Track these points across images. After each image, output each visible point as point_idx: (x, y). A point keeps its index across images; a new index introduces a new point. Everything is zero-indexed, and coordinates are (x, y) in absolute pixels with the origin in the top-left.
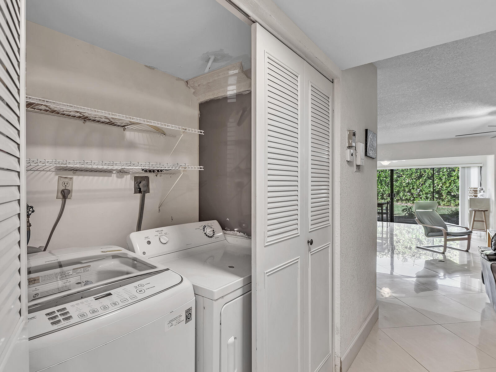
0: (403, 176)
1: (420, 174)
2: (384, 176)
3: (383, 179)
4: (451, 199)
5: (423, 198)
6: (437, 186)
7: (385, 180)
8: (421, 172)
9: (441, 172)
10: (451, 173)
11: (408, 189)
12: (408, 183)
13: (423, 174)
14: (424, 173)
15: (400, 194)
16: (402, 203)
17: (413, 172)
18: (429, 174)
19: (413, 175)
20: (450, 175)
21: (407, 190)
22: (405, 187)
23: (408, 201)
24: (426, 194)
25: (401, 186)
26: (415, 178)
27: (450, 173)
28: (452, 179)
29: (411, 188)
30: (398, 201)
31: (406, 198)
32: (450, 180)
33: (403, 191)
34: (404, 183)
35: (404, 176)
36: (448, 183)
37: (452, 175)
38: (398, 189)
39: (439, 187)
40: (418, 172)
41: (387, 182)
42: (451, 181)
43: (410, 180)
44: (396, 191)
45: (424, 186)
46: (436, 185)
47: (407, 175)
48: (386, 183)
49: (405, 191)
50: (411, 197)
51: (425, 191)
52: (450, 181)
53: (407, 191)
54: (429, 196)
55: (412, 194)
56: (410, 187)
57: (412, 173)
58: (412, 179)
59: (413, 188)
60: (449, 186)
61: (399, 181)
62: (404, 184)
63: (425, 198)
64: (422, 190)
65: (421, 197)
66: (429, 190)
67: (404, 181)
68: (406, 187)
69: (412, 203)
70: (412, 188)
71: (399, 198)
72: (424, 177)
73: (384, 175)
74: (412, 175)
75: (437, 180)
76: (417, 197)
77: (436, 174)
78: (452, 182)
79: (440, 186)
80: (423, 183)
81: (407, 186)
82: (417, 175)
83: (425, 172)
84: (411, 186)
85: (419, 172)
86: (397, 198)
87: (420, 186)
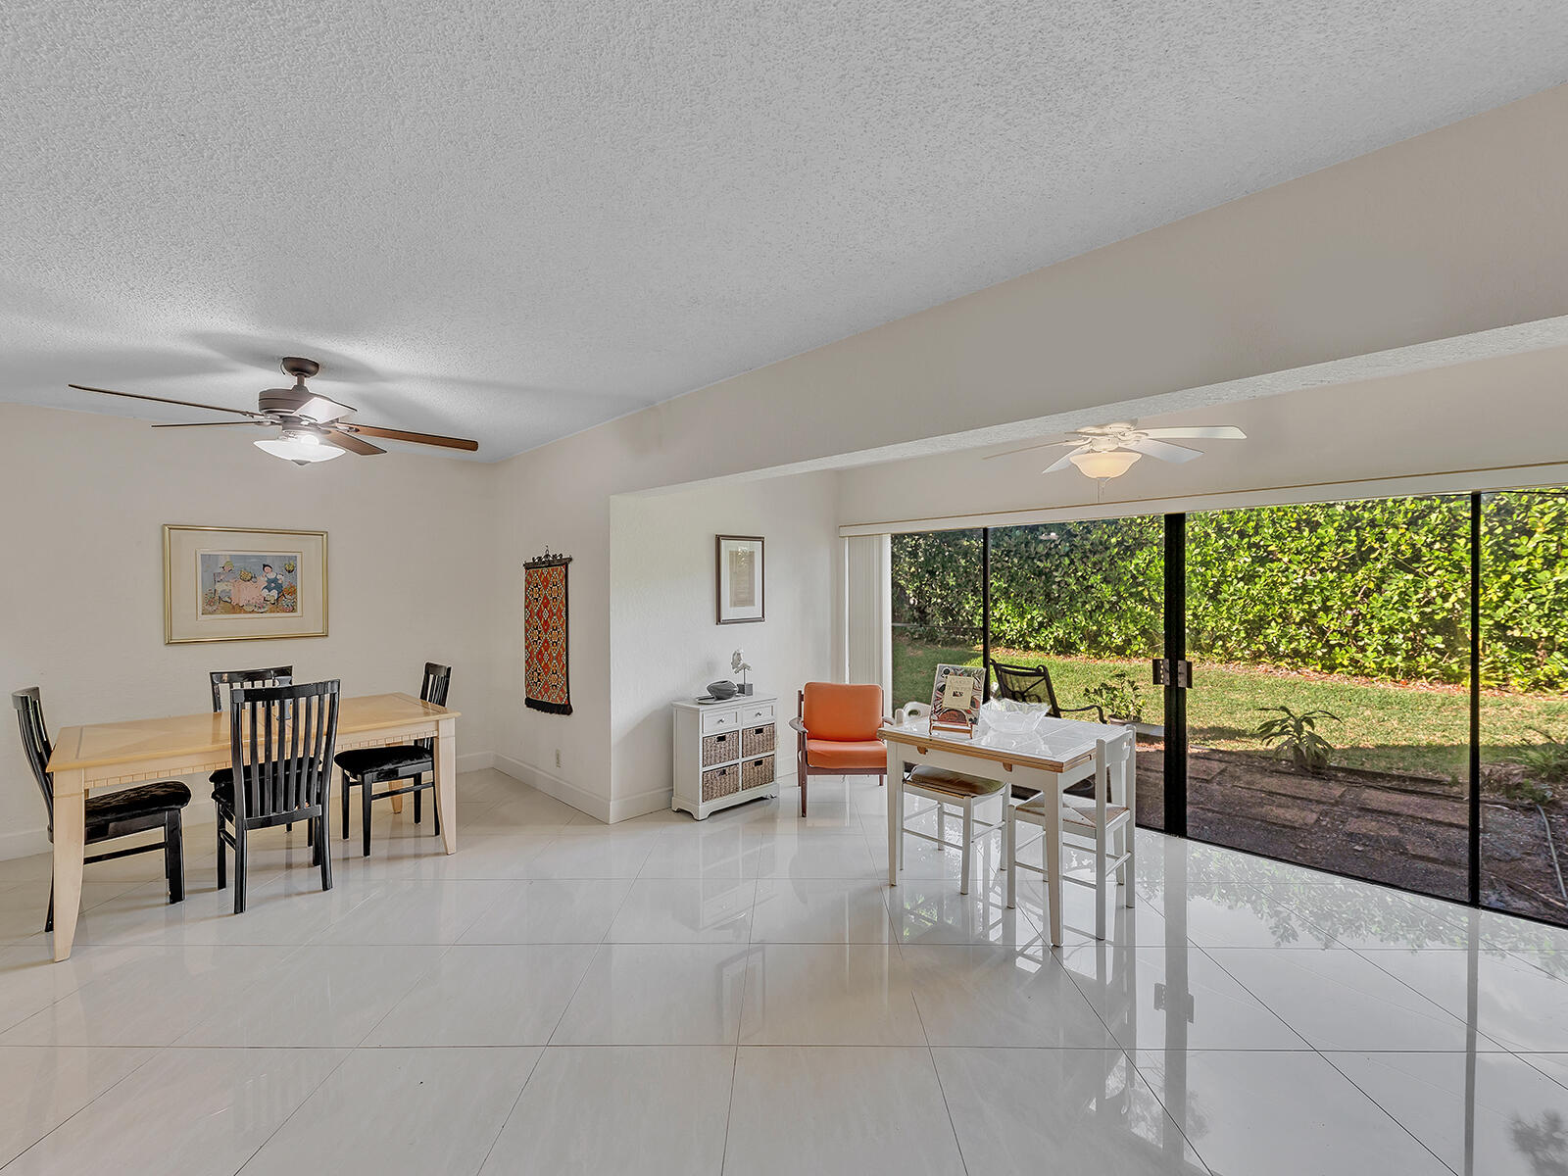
0: (1280, 560)
1: (1358, 548)
2: (1199, 559)
3: (1193, 571)
4: (1512, 656)
5: (1371, 649)
6: (1439, 601)
7: (1203, 575)
8: (1361, 542)
9: (1460, 537)
10: (1512, 541)
11: (1304, 611)
12: (1304, 587)
13: (1372, 550)
14: (1377, 546)
15: (1269, 631)
16: (1277, 667)
17: (1326, 540)
18: (1403, 548)
19: (1327, 555)
20: (1506, 552)
21: (1297, 613)
22: (1288, 602)
23: (1303, 661)
24: (1382, 632)
25: (1271, 598)
26: (1335, 564)
27: (1505, 541)
28: (1519, 567)
29: (1315, 607)
30: (1260, 657)
31: (1292, 646)
32: (1504, 572)
33: (1280, 621)
34: (1283, 584)
35: (1286, 559)
36: (1496, 586)
37: (1519, 550)
38: (1260, 611)
39: (1448, 605)
40: (1351, 542)
41: (1210, 584)
42: (1514, 578)
43: (1313, 574)
44: (1251, 616)
45: (1377, 600)
46: (1434, 593)
47: (1298, 553)
48: (1206, 586)
49: (1285, 617)
50: (1317, 644)
51: (1381, 620)
52: (1506, 578)
53: (1297, 620)
54: (1398, 639)
55: (1322, 632)
56: (1310, 604)
57: (1322, 544)
58: (1322, 570)
59: (1326, 609)
60: (1502, 601)
61: (1260, 577)
62: (1285, 590)
63: (1380, 648)
64: (1369, 616)
65: (1360, 644)
66: (1401, 615)
67: (1284, 580)
68: (1295, 601)
69: (1319, 668)
70: (1319, 610)
71: (1263, 648)
72: (1377, 559)
73: (1199, 554)
74: (1322, 554)
75: (1439, 572)
76: (1341, 646)
77: (1437, 546)
78: (1519, 581)
79: (1453, 599)
80: (1372, 586)
81: (1298, 600)
82: (1345, 553)
83: (1381, 538)
84: (1318, 599)
85: (1355, 539)
86: (1254, 647)
87: (1358, 598)
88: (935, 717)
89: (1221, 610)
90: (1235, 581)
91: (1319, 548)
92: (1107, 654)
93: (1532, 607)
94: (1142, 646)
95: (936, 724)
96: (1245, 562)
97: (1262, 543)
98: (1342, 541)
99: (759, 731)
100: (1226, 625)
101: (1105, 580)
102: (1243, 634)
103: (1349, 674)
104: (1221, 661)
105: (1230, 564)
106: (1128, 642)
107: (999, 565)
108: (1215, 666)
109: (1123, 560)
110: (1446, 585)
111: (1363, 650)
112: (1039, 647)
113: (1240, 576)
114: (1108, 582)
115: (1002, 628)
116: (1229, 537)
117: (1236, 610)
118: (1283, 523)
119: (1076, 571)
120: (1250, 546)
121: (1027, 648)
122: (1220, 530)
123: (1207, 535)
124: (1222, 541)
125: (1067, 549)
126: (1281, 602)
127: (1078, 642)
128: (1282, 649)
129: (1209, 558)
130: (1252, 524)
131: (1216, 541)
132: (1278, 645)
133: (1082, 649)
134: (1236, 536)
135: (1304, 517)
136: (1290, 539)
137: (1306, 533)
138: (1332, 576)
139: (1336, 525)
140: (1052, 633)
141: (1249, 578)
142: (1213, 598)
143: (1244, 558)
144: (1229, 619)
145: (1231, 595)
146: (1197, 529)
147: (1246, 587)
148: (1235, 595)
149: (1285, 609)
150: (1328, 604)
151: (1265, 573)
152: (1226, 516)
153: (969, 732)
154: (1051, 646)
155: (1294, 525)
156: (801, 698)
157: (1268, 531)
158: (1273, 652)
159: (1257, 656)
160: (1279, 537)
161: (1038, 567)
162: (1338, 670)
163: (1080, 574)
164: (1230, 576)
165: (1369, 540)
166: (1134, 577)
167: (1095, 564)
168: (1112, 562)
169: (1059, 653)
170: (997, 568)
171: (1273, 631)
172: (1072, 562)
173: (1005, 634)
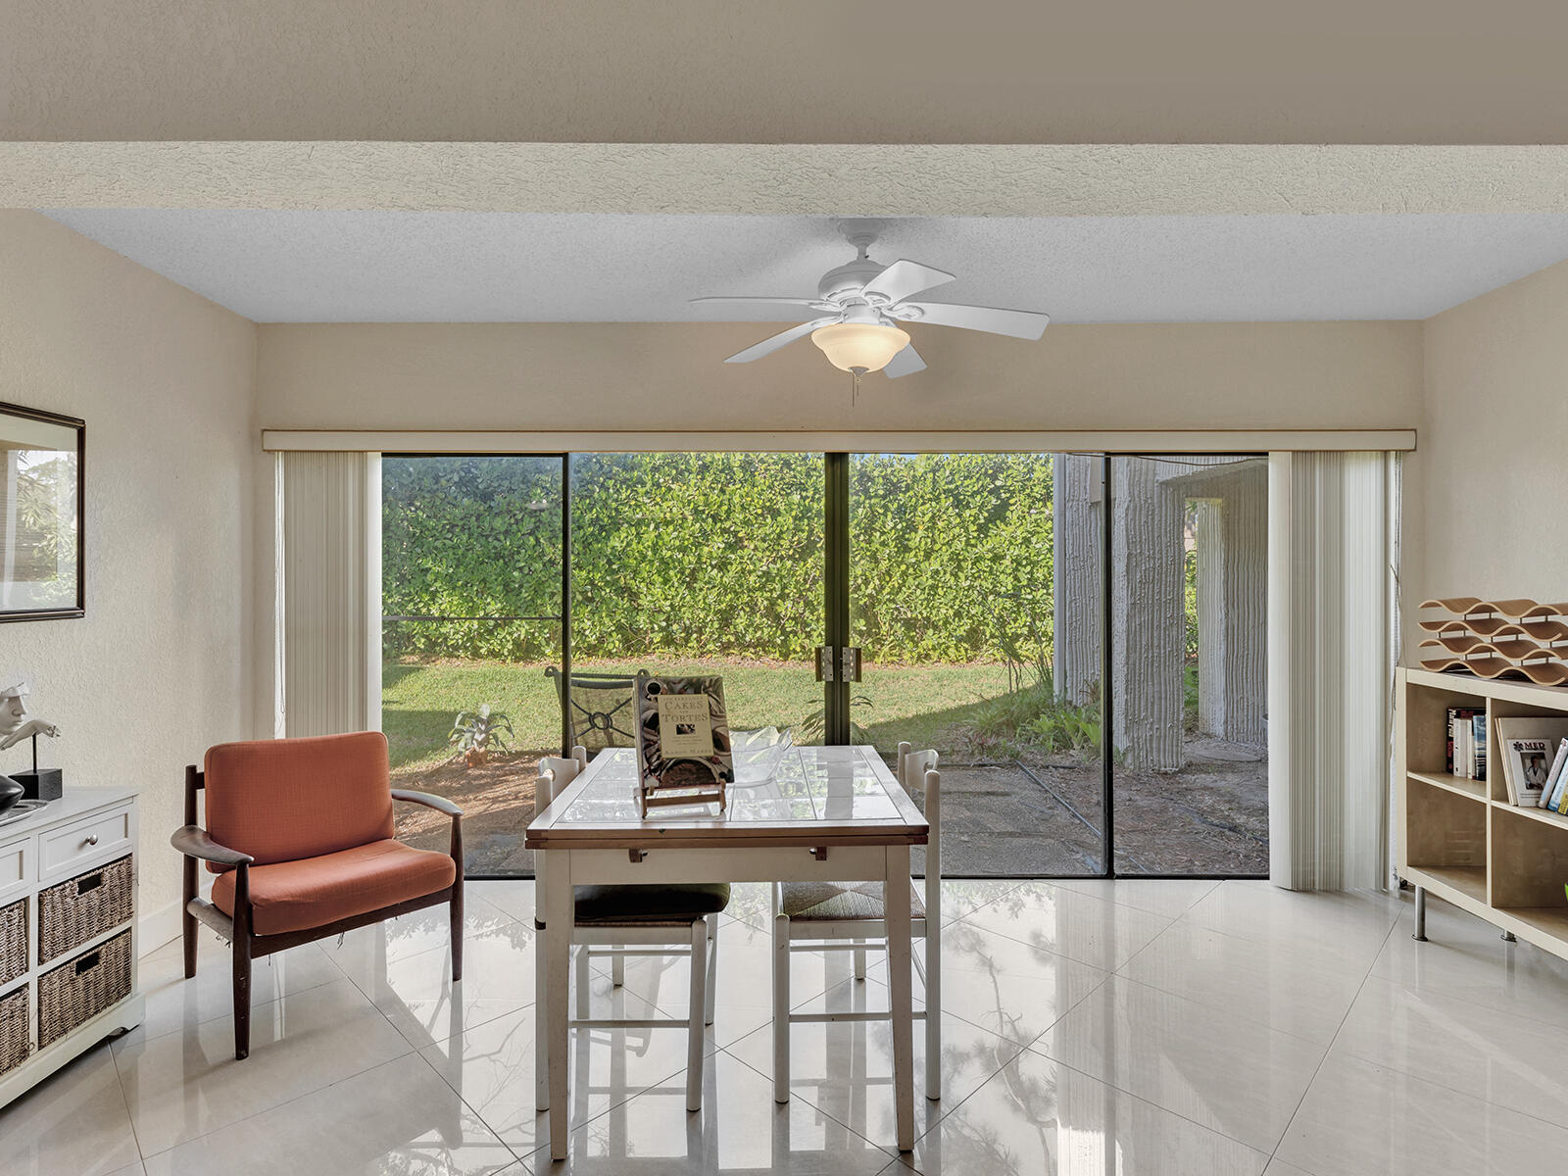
0: (748, 547)
1: (808, 538)
2: (677, 543)
3: (671, 557)
4: (904, 633)
6: (863, 587)
7: (680, 562)
8: (811, 532)
9: (876, 531)
10: (907, 536)
11: (767, 599)
12: (766, 574)
15: (738, 621)
16: (744, 656)
17: (785, 529)
19: (785, 543)
20: (903, 545)
21: (761, 601)
22: (754, 590)
23: (764, 650)
25: (741, 586)
26: (791, 552)
27: (903, 536)
28: (911, 558)
29: (775, 595)
30: (728, 648)
31: (758, 635)
32: (902, 562)
33: (748, 609)
34: (750, 572)
35: (753, 546)
36: (898, 574)
37: (911, 544)
38: (731, 600)
39: (868, 591)
40: (803, 531)
41: (687, 572)
42: (908, 569)
43: (774, 562)
44: (723, 606)
46: (860, 581)
47: (763, 540)
48: (683, 573)
49: (753, 608)
50: (776, 632)
52: (903, 567)
53: (762, 608)
55: (778, 617)
56: (771, 591)
57: (782, 532)
58: (782, 558)
59: (784, 597)
60: (901, 587)
61: (732, 564)
62: (752, 578)
65: (808, 629)
67: (752, 567)
69: (777, 656)
70: (779, 597)
71: (733, 639)
73: (678, 537)
74: (782, 542)
75: (862, 562)
76: (795, 633)
77: (862, 538)
78: (911, 571)
79: (871, 586)
81: (762, 588)
82: (799, 542)
84: (778, 587)
85: (807, 528)
86: (725, 639)
87: (808, 586)
88: (653, 781)
89: (697, 600)
90: (709, 568)
91: (779, 536)
92: (577, 656)
93: (919, 592)
94: (617, 643)
95: (659, 794)
96: (719, 548)
97: (732, 529)
98: (797, 529)
100: (701, 616)
102: (716, 625)
103: (800, 659)
104: (695, 655)
106: (601, 640)
107: (438, 544)
108: (691, 660)
110: (867, 573)
111: (809, 636)
112: (493, 654)
113: (714, 563)
115: (443, 630)
116: (704, 520)
117: (711, 598)
118: (751, 509)
120: (724, 531)
121: (476, 654)
122: (696, 511)
123: (685, 518)
124: (698, 525)
125: (532, 526)
126: (749, 591)
127: (544, 643)
128: (748, 639)
129: (686, 543)
130: (725, 508)
131: (692, 525)
132: (744, 636)
133: (548, 651)
134: (710, 520)
135: (768, 504)
136: (756, 526)
137: (769, 520)
138: (789, 563)
139: (794, 514)
140: (510, 634)
141: (723, 566)
142: (689, 587)
143: (717, 544)
145: (706, 583)
146: (675, 510)
147: (719, 575)
148: (710, 583)
149: (751, 597)
150: (787, 591)
151: (736, 560)
152: (702, 498)
153: (719, 797)
154: (509, 651)
155: (759, 511)
156: (196, 782)
157: (740, 516)
158: (740, 642)
159: (725, 648)
160: (746, 523)
161: (495, 548)
162: (791, 657)
163: (546, 558)
164: (705, 563)
165: (817, 530)
166: (610, 563)
169: (517, 660)
170: (436, 548)
171: (741, 621)
173: (446, 639)
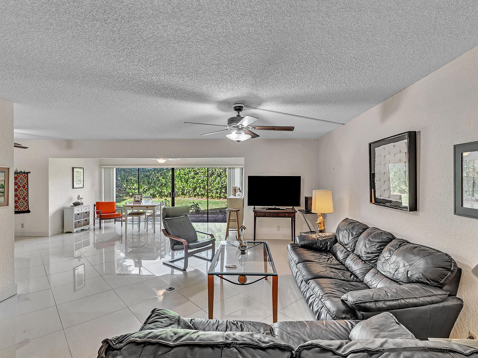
0: (199, 174)
1: (212, 172)
2: (184, 173)
3: (183, 176)
5: (214, 193)
7: (185, 177)
11: (203, 185)
13: (214, 172)
14: (215, 172)
15: (197, 190)
16: (199, 198)
18: (219, 172)
21: (202, 185)
22: (200, 183)
23: (203, 196)
24: (216, 189)
25: (197, 182)
26: (208, 175)
29: (205, 184)
31: (201, 193)
33: (199, 187)
34: (200, 179)
38: (195, 185)
39: (225, 184)
43: (205, 177)
44: (194, 187)
45: (215, 183)
46: (223, 181)
47: (202, 173)
48: (185, 180)
50: (206, 192)
51: (215, 187)
53: (202, 187)
54: (218, 191)
55: (206, 190)
61: (195, 178)
62: (200, 181)
66: (218, 186)
68: (202, 183)
69: (206, 197)
71: (196, 194)
72: (215, 174)
75: (224, 177)
76: (210, 193)
77: (223, 172)
80: (214, 180)
83: (215, 171)
86: (194, 194)
89: (188, 185)
90: (191, 179)
91: (206, 172)
95: (134, 203)
96: (193, 174)
97: (196, 170)
99: (86, 213)
100: (189, 189)
101: (163, 178)
102: (192, 191)
103: (211, 198)
104: (188, 197)
105: (190, 175)
109: (167, 173)
111: (213, 193)
114: (164, 179)
117: (191, 185)
119: (156, 175)
129: (186, 173)
132: (199, 193)
141: (193, 178)
144: (190, 187)
145: (190, 182)
147: (193, 180)
149: (200, 185)
153: (140, 204)
156: (95, 205)
158: (198, 195)
159: (195, 196)
167: (160, 174)
168: (165, 174)
171: (198, 190)
172: (155, 173)
